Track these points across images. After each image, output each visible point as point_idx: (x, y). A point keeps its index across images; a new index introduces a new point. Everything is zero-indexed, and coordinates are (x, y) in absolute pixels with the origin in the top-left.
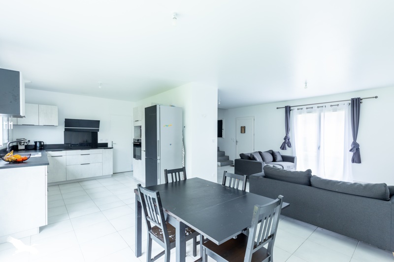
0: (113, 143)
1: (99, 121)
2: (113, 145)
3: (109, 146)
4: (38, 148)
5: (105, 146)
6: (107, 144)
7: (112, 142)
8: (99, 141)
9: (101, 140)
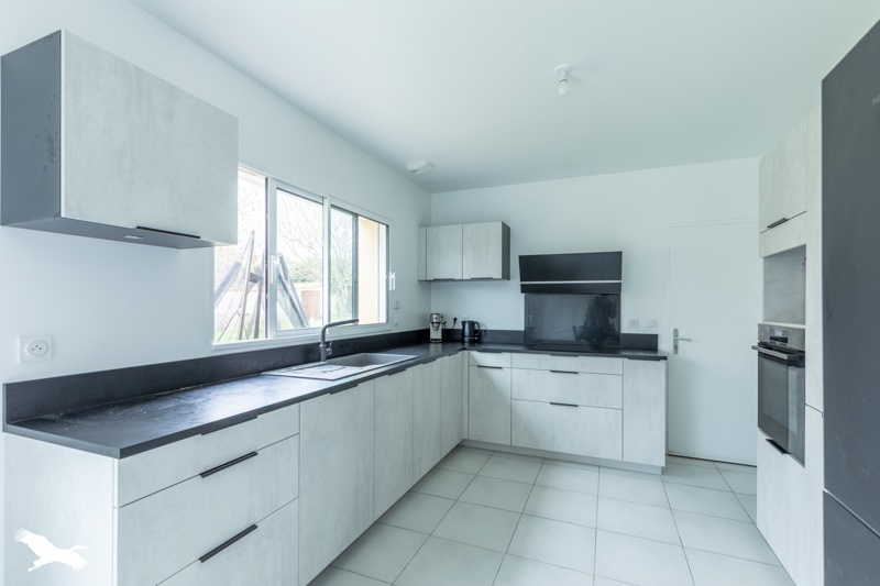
0: (681, 335)
1: (620, 253)
2: (680, 343)
3: (665, 346)
4: (467, 339)
5: (645, 346)
6: (655, 337)
7: (676, 332)
8: (626, 328)
9: (634, 323)
